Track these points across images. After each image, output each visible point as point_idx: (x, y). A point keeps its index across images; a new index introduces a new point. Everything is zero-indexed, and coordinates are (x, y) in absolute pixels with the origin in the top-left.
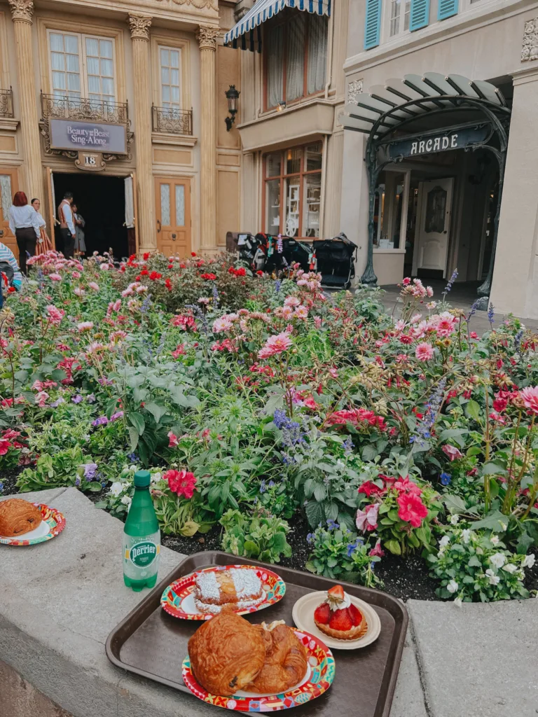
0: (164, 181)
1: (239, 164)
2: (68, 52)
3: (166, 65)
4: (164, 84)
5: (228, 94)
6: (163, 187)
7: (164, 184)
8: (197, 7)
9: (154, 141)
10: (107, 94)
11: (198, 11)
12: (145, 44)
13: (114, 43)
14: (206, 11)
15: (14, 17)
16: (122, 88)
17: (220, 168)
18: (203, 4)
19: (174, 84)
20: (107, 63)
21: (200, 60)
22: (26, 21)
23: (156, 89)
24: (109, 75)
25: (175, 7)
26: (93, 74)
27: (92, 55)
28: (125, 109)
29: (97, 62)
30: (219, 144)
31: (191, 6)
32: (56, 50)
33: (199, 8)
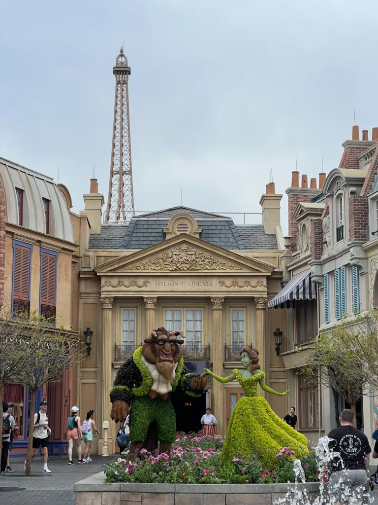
0: (232, 392)
1: (286, 377)
2: (175, 319)
3: (236, 319)
4: (234, 330)
5: (275, 334)
6: (232, 396)
7: (233, 394)
8: (253, 287)
9: (225, 367)
10: (197, 341)
11: (254, 289)
12: (221, 312)
13: (203, 311)
14: (259, 288)
15: (146, 307)
16: (206, 336)
17: (272, 380)
18: (257, 285)
19: (241, 330)
20: (199, 322)
21: (256, 316)
22: (152, 309)
23: (228, 334)
24: (200, 330)
25: (239, 289)
26: (190, 330)
27: (189, 319)
28: (208, 349)
29: (192, 322)
30: (271, 365)
31: (249, 287)
32: (168, 319)
33: (254, 287)
